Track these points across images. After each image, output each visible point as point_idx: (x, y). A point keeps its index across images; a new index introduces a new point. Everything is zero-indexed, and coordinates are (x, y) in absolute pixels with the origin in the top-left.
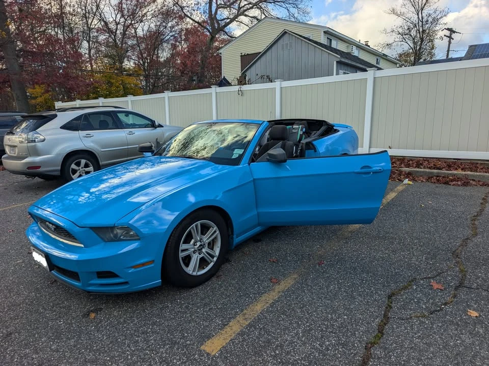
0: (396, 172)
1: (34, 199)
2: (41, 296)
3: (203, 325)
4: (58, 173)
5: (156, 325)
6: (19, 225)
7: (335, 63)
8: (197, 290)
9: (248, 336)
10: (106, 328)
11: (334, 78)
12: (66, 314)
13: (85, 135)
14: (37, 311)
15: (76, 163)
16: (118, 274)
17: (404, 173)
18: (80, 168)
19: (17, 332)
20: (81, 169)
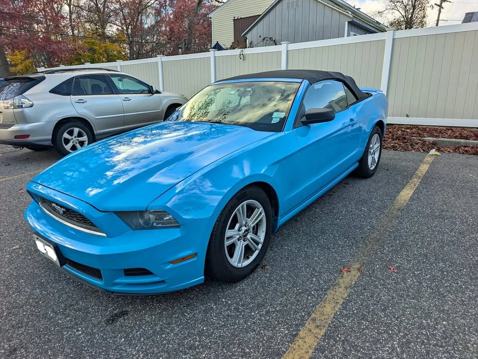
0: (419, 141)
1: (23, 171)
2: (48, 294)
3: (265, 335)
4: (49, 143)
5: (205, 336)
6: (10, 202)
7: (347, 23)
8: (242, 285)
9: (330, 352)
10: (139, 340)
11: (345, 40)
12: (84, 319)
13: (77, 100)
14: (45, 316)
15: (68, 131)
16: (152, 271)
17: (427, 143)
18: (73, 137)
19: (22, 347)
20: (74, 139)
